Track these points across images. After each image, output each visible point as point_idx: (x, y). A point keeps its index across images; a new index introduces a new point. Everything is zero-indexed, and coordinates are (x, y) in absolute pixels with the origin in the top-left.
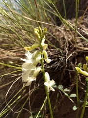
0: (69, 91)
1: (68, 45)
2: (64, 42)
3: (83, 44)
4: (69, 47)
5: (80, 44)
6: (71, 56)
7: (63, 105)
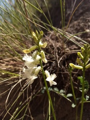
0: (65, 92)
1: (57, 51)
2: (53, 49)
3: (70, 49)
4: (58, 52)
5: (68, 49)
6: (61, 60)
7: (60, 108)
